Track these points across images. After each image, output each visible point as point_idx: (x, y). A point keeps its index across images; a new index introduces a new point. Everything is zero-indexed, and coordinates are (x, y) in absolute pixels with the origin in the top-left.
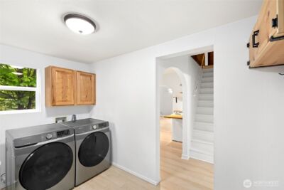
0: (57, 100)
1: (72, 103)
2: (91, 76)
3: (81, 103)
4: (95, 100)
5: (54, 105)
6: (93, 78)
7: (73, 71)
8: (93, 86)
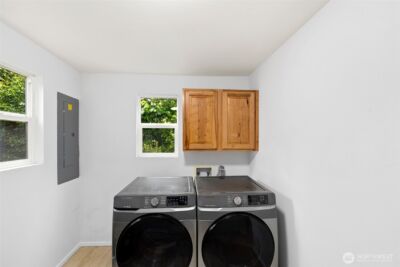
0: (191, 141)
1: (215, 147)
2: (249, 96)
3: (230, 147)
4: (256, 142)
5: (187, 149)
6: (252, 99)
7: (215, 91)
8: (252, 115)
